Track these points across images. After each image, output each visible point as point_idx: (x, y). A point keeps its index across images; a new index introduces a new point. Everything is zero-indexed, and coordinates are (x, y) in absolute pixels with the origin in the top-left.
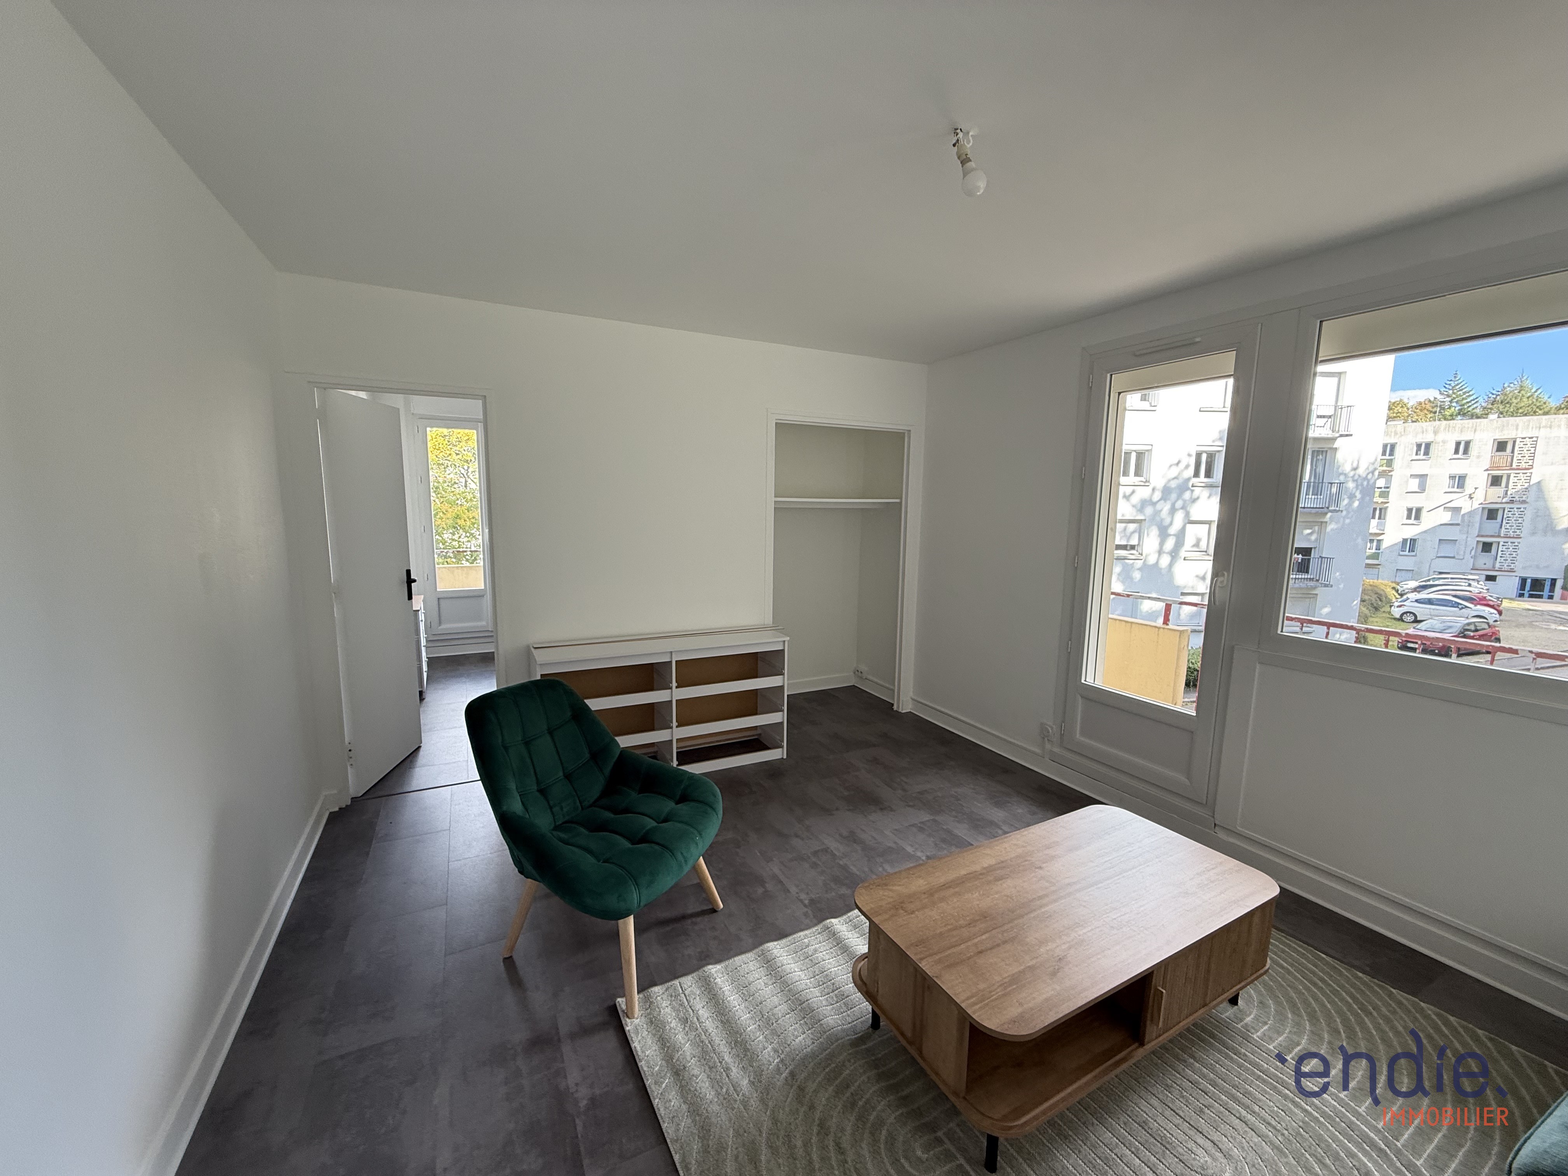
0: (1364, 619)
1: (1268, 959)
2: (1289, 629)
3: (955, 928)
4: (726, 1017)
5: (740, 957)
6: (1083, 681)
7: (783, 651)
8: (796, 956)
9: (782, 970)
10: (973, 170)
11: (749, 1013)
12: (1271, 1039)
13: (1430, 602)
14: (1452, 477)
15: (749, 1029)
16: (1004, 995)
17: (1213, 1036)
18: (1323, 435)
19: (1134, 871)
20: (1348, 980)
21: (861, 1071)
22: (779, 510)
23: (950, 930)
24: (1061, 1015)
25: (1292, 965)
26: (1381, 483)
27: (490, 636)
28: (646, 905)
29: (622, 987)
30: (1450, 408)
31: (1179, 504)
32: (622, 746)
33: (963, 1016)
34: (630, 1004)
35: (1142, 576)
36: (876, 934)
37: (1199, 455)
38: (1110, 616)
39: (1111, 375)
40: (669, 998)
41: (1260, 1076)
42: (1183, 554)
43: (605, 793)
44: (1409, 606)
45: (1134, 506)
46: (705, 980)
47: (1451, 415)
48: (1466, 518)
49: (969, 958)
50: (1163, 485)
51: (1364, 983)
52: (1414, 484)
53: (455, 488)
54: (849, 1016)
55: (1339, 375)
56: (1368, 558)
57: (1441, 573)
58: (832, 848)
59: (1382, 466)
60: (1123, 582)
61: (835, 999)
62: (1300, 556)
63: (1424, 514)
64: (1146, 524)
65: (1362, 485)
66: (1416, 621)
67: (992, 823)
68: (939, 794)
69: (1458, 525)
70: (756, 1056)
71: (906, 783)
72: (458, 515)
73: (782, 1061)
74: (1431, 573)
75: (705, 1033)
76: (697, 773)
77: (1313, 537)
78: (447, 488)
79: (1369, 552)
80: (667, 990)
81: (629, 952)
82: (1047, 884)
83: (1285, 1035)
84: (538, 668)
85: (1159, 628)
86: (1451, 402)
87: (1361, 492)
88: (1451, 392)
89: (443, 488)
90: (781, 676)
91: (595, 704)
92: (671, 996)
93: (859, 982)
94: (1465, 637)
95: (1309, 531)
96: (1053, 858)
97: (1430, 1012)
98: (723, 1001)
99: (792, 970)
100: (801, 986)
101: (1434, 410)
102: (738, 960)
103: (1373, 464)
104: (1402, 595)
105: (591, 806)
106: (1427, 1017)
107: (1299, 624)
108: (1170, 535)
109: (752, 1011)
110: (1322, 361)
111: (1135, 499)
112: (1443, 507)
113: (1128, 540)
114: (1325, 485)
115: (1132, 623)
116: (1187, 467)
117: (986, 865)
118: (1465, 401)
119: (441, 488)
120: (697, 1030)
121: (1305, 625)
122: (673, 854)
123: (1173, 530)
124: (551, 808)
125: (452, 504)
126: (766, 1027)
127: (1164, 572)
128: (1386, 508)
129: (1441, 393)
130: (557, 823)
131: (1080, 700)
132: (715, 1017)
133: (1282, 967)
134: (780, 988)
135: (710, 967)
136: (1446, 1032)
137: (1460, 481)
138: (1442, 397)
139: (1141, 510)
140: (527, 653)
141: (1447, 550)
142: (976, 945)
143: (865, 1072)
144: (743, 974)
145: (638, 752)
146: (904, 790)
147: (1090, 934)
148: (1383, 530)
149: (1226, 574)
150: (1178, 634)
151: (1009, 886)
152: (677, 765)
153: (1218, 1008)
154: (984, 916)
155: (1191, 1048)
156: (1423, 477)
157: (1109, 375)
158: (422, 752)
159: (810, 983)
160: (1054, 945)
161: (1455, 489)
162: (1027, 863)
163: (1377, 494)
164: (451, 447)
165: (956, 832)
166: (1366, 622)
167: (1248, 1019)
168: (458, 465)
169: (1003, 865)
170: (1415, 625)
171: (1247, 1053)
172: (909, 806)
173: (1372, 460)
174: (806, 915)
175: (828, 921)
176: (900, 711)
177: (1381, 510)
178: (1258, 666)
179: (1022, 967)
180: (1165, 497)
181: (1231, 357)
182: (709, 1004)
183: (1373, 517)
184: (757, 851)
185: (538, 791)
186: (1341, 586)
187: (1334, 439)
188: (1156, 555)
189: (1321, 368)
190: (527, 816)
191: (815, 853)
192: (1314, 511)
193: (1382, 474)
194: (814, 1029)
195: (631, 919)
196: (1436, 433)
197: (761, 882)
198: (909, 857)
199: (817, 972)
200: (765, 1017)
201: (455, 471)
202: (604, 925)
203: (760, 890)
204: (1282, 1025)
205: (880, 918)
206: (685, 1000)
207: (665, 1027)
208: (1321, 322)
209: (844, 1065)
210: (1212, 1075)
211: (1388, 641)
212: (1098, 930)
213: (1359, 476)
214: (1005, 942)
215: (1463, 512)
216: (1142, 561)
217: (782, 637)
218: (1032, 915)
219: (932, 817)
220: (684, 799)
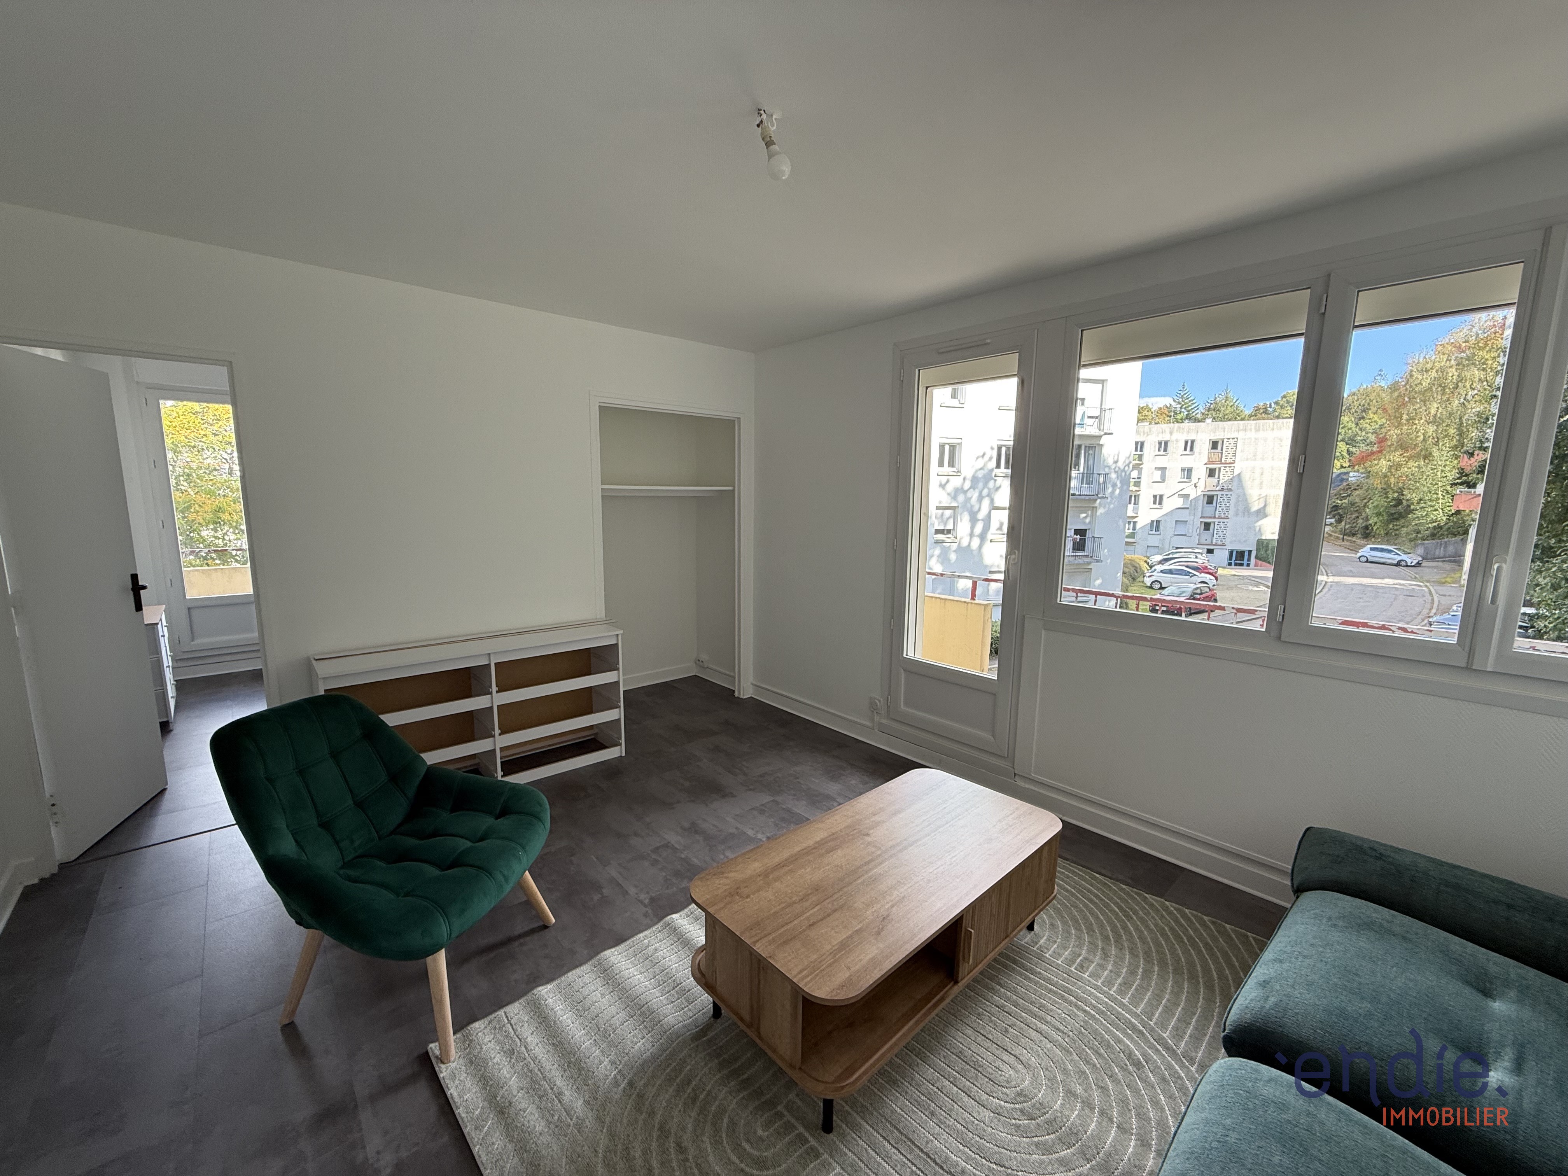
0: (1125, 588)
1: (1056, 886)
2: (1067, 599)
3: (790, 905)
4: (558, 1039)
5: (574, 972)
6: (905, 656)
7: (617, 645)
8: (635, 960)
9: (620, 977)
10: (777, 153)
11: (584, 1029)
12: (1060, 955)
13: (1170, 572)
14: (1183, 470)
15: (584, 1046)
16: (834, 962)
17: (1015, 962)
18: (1093, 433)
19: (948, 825)
20: (1115, 893)
21: (703, 1064)
22: (606, 498)
23: (783, 908)
24: (885, 971)
25: (1074, 888)
26: (1135, 474)
27: (257, 649)
28: (457, 937)
29: (434, 1030)
30: (1180, 413)
31: (985, 492)
32: (428, 764)
33: (796, 990)
34: (444, 1049)
35: (957, 558)
36: (712, 924)
37: (999, 449)
38: (926, 594)
39: (919, 370)
40: (493, 1031)
41: (1051, 989)
42: (989, 536)
43: (409, 818)
44: (1157, 576)
45: (948, 494)
46: (535, 1003)
47: (1181, 419)
48: (1193, 501)
49: (801, 933)
50: (971, 475)
51: (1128, 894)
52: (1157, 475)
53: (214, 476)
54: (690, 1010)
55: (1102, 382)
56: (1127, 537)
57: (1177, 548)
58: (673, 842)
59: (1135, 460)
60: (942, 563)
61: (676, 996)
62: (1078, 537)
63: (1165, 499)
64: (959, 510)
65: (1121, 476)
66: (1162, 588)
67: (829, 798)
68: (780, 775)
69: (1188, 508)
70: (591, 1074)
71: (747, 767)
72: (220, 508)
73: (620, 1071)
74: (1171, 548)
75: (534, 1061)
76: (522, 783)
77: (1088, 520)
78: (203, 475)
79: (1128, 532)
80: (490, 1022)
81: (442, 990)
82: (874, 849)
83: (1070, 949)
84: (321, 683)
85: (968, 603)
86: (1181, 408)
87: (1120, 482)
88: (1181, 400)
89: (197, 475)
90: (616, 671)
91: (392, 719)
92: (495, 1028)
93: (699, 975)
94: (1194, 599)
95: (1084, 515)
96: (878, 823)
97: (1172, 909)
98: (555, 1022)
99: (631, 975)
100: (639, 989)
101: (1169, 414)
102: (572, 975)
103: (1129, 458)
104: (1151, 567)
105: (392, 833)
106: (1170, 913)
107: (1074, 594)
108: (979, 520)
109: (587, 1026)
110: (1084, 366)
111: (950, 488)
112: (1177, 494)
113: (945, 524)
114: (1095, 476)
115: (946, 599)
116: (991, 459)
117: (818, 839)
118: (1190, 408)
119: (194, 475)
120: (525, 1059)
121: (1079, 594)
122: (491, 875)
123: (981, 515)
124: (337, 843)
125: (211, 493)
126: (602, 1040)
127: (975, 553)
128: (1139, 495)
129: (1174, 401)
130: (346, 860)
131: (903, 675)
132: (546, 1041)
133: (1067, 891)
134: (618, 995)
135: (540, 988)
136: (1183, 922)
137: (1188, 472)
138: (1175, 403)
139: (955, 498)
140: (308, 667)
141: (1181, 530)
142: (808, 919)
143: (706, 1064)
144: (577, 990)
145: (451, 767)
146: (745, 774)
147: (910, 890)
148: (1137, 513)
149: (1017, 552)
150: (983, 607)
151: (839, 857)
152: (502, 776)
153: (1018, 936)
154: (816, 889)
155: (997, 977)
156: (1163, 470)
157: (917, 370)
158: (167, 796)
159: (651, 984)
160: (879, 906)
161: (1185, 480)
162: (855, 831)
163: (1132, 484)
164: (206, 425)
165: (796, 810)
166: (1127, 591)
167: (1042, 941)
168: (218, 448)
169: (835, 836)
170: (1160, 591)
171: (1042, 971)
172: (751, 790)
173: (1128, 456)
174: (646, 915)
175: (669, 917)
176: (741, 697)
177: (1135, 496)
178: (1043, 632)
179: (850, 933)
180: (973, 487)
181: (1013, 359)
182: (539, 1028)
183: (1130, 503)
184: (592, 857)
185: (319, 825)
186: (1109, 561)
187: (1100, 437)
188: (968, 538)
189: (1084, 373)
190: (304, 857)
191: (656, 850)
192: (1087, 498)
193: (1136, 467)
194: (654, 1031)
195: (442, 955)
196: (1171, 433)
197: (596, 887)
198: (751, 840)
199: (657, 972)
200: (602, 1029)
201: (213, 455)
202: (411, 966)
203: (596, 897)
204: (1068, 941)
205: (716, 907)
206: (511, 1030)
207: (487, 1064)
208: (1082, 331)
209: (685, 1062)
210: (1014, 997)
211: (1138, 605)
212: (917, 885)
213: (1119, 468)
214: (835, 911)
215: (1191, 498)
216: (956, 544)
217: (615, 631)
218: (860, 881)
219: (772, 799)
220: (503, 813)
